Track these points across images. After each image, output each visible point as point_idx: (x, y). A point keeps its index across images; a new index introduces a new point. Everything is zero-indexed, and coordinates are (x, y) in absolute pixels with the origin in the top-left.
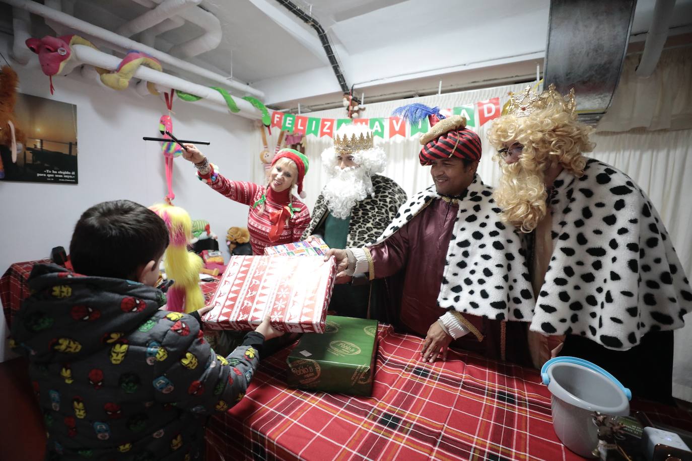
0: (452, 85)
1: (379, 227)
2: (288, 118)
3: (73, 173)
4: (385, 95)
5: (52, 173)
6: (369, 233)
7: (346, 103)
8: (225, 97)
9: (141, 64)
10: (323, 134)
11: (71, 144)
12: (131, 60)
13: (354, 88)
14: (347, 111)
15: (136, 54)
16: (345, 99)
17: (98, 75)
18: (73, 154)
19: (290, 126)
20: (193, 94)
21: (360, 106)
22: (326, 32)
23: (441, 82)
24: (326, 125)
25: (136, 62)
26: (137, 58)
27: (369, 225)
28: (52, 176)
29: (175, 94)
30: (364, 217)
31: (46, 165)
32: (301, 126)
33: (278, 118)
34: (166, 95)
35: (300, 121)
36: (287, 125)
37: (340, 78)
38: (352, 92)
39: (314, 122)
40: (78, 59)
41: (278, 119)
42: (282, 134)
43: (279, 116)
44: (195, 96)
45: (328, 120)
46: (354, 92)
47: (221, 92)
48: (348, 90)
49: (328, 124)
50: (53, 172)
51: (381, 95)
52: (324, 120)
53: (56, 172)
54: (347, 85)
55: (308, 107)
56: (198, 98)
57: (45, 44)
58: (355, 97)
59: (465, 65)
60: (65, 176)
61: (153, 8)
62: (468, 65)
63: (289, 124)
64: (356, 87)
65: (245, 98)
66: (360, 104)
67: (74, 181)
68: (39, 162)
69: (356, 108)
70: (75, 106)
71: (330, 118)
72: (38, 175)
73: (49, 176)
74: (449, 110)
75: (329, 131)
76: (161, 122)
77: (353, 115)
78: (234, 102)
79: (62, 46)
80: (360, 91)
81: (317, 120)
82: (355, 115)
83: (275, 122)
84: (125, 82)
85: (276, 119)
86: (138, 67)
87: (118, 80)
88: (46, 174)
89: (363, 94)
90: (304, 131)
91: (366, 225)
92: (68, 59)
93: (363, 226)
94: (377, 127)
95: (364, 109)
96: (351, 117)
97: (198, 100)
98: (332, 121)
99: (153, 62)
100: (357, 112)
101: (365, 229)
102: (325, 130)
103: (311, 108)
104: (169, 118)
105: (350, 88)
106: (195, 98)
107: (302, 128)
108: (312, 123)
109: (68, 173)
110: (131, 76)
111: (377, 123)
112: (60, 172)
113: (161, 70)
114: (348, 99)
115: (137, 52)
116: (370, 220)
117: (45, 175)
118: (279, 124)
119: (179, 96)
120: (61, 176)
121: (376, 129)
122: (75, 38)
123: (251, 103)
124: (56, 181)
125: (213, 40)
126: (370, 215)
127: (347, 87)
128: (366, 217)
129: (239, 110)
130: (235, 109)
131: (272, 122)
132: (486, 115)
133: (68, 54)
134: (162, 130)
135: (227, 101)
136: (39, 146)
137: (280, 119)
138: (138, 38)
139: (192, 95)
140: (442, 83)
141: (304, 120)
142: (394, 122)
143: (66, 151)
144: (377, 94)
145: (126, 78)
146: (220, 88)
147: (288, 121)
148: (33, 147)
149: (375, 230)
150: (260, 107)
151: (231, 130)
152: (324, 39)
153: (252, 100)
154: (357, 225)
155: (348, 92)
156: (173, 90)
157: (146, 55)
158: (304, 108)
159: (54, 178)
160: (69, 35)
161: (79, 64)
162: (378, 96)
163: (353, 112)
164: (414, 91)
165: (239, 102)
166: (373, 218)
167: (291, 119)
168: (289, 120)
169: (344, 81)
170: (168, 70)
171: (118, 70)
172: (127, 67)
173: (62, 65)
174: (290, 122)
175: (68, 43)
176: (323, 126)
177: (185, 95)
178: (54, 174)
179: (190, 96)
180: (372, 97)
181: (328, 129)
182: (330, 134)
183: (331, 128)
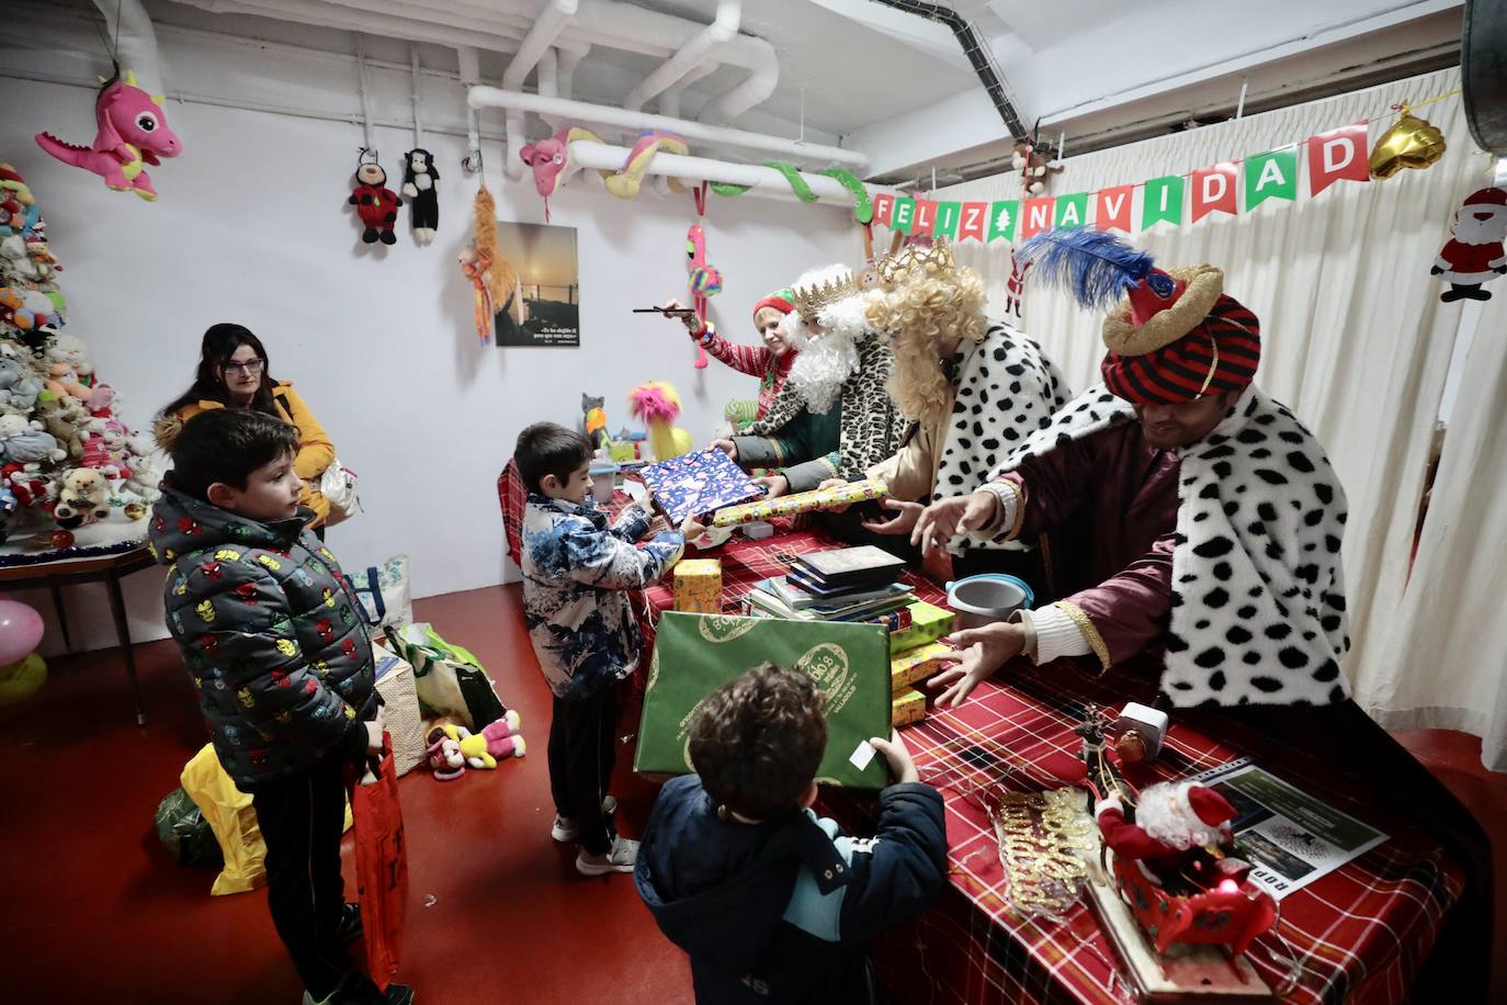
0: (1284, 86)
2: (903, 206)
3: (574, 331)
4: (1118, 128)
5: (550, 333)
7: (1019, 161)
8: (790, 179)
9: (659, 150)
10: (963, 235)
11: (571, 287)
12: (642, 150)
13: (1040, 126)
14: (1023, 178)
15: (647, 138)
16: (1017, 154)
17: (601, 179)
18: (574, 302)
19: (905, 221)
20: (736, 182)
21: (1053, 164)
22: (969, 24)
23: (1245, 86)
24: (971, 215)
25: (648, 151)
26: (650, 143)
28: (550, 336)
29: (708, 186)
31: (544, 321)
32: (926, 220)
33: (884, 206)
34: (696, 190)
35: (923, 209)
36: (900, 220)
37: (1007, 111)
38: (1036, 136)
39: (949, 210)
40: (576, 163)
41: (885, 210)
42: (899, 235)
43: (886, 202)
44: (740, 186)
45: (974, 206)
46: (1039, 135)
47: (782, 170)
48: (1025, 134)
49: (975, 212)
50: (552, 331)
51: (1110, 130)
52: (968, 206)
53: (554, 331)
54: (1021, 122)
55: (956, 171)
56: (745, 187)
57: (540, 153)
58: (1042, 145)
59: (1304, 38)
60: (565, 336)
61: (671, 57)
62: (1311, 39)
63: (903, 217)
64: (1043, 123)
65: (828, 173)
66: (1056, 158)
67: (576, 343)
68: (536, 318)
69: (1040, 171)
70: (575, 229)
71: (978, 199)
72: (536, 336)
73: (547, 336)
74: (1236, 163)
75: (975, 228)
76: (689, 237)
77: (1032, 188)
78: (807, 186)
79: (558, 151)
80: (1054, 130)
81: (954, 206)
82: (1037, 186)
83: (880, 215)
84: (634, 185)
85: (881, 209)
86: (653, 156)
87: (626, 184)
88: (544, 333)
89: (1063, 135)
90: (929, 229)
92: (565, 168)
94: (1070, 214)
95: (1061, 170)
96: (1030, 191)
97: (744, 191)
98: (982, 206)
99: (672, 143)
100: (1044, 179)
102: (968, 226)
103: (960, 171)
104: (699, 231)
105: (1028, 125)
106: (739, 190)
107: (926, 224)
108: (946, 212)
109: (568, 331)
110: (642, 175)
111: (1071, 206)
112: (559, 331)
113: (686, 151)
114: (1023, 154)
115: (650, 132)
117: (542, 336)
118: (886, 219)
119: (716, 191)
120: (560, 336)
121: (1070, 218)
122: (574, 132)
123: (839, 180)
124: (555, 343)
125: (763, 85)
127: (1021, 127)
129: (818, 197)
130: (810, 198)
131: (874, 217)
132: (1329, 167)
133: (565, 160)
134: (691, 251)
135: (793, 186)
136: (535, 296)
137: (889, 207)
138: (653, 107)
139: (735, 185)
140: (1248, 87)
141: (931, 206)
142: (1108, 200)
143: (565, 300)
144: (1101, 131)
145: (635, 179)
146: (781, 162)
147: (902, 213)
148: (529, 297)
150: (853, 188)
151: (806, 233)
152: (967, 39)
153: (841, 175)
155: (1023, 137)
156: (705, 183)
157: (663, 133)
158: (947, 174)
159: (553, 339)
160: (564, 130)
161: (580, 168)
162: (1101, 133)
163: (1031, 181)
164: (1187, 111)
165: (817, 183)
167: (908, 206)
168: (905, 210)
169: (1015, 116)
170: (697, 150)
171: (625, 169)
172: (636, 163)
173: (559, 177)
174: (906, 213)
175: (564, 143)
176: (965, 218)
177: (724, 187)
178: (553, 334)
179: (732, 188)
180: (1087, 136)
181: (973, 224)
182: (978, 234)
183: (979, 221)
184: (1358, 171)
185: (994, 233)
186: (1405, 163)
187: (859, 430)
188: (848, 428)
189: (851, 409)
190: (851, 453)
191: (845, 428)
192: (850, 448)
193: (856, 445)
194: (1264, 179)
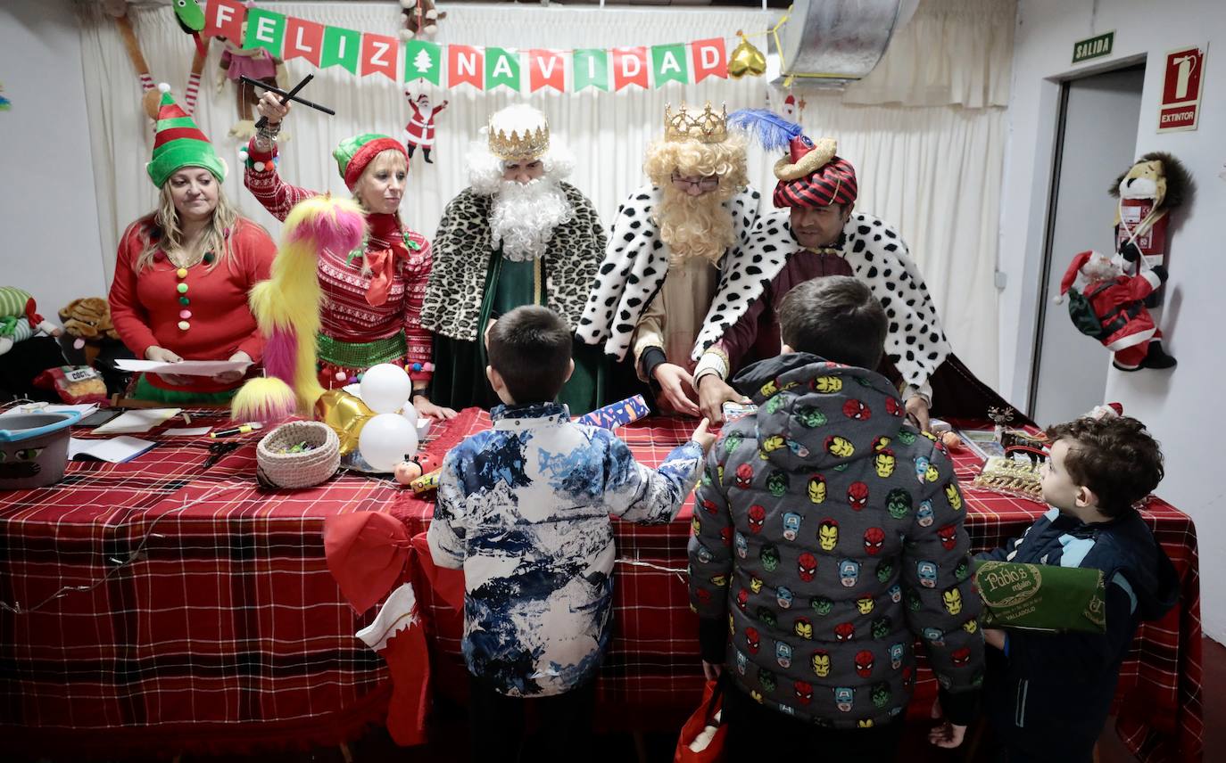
1: (589, 256)
2: (264, 20)
6: (577, 270)
10: (368, 69)
19: (269, 40)
24: (379, 49)
27: (575, 258)
30: (565, 247)
32: (304, 43)
33: (226, 13)
35: (301, 30)
36: (259, 36)
39: (343, 39)
41: (229, 19)
43: (231, 10)
45: (382, 39)
49: (385, 47)
52: (367, 36)
63: (264, 34)
71: (385, 33)
75: (385, 64)
81: (352, 36)
83: (219, 24)
85: (223, 18)
91: (570, 259)
93: (567, 261)
94: (503, 67)
101: (571, 266)
102: (375, 60)
107: (309, 49)
108: (336, 40)
111: (501, 60)
116: (573, 250)
118: (231, 32)
121: (503, 70)
126: (572, 243)
128: (568, 248)
131: (208, 26)
132: (705, 65)
141: (315, 29)
142: (541, 60)
147: (262, 28)
149: (585, 262)
154: (560, 262)
166: (577, 246)
167: (276, 23)
168: (267, 25)
174: (270, 30)
176: (369, 51)
181: (382, 59)
182: (390, 72)
183: (390, 56)
184: (721, 71)
185: (412, 72)
186: (752, 72)
187: (563, 275)
188: (553, 274)
189: (554, 252)
190: (558, 299)
191: (550, 274)
192: (556, 294)
193: (561, 291)
194: (665, 67)
